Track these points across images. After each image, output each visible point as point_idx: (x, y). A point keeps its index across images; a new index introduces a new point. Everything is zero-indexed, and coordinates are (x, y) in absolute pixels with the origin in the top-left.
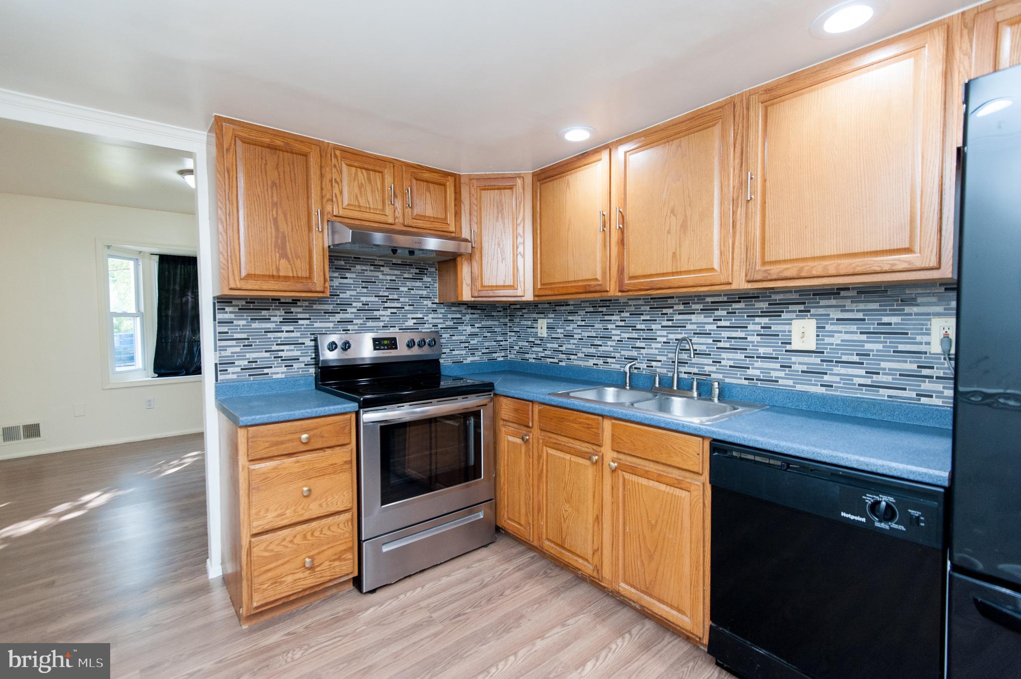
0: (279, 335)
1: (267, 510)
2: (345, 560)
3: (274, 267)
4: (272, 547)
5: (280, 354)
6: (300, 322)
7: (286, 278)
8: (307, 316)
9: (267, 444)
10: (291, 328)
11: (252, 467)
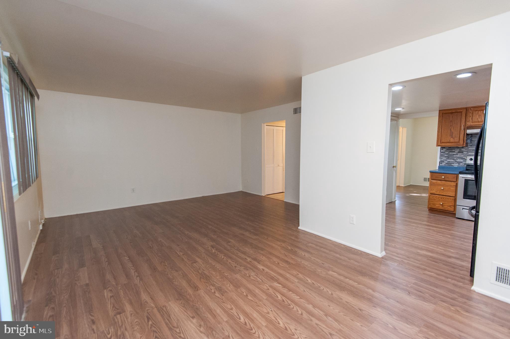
0: (457, 156)
1: (433, 190)
2: (451, 207)
3: (449, 140)
4: (434, 197)
5: (457, 160)
6: (464, 153)
7: (452, 142)
8: (466, 151)
9: (435, 177)
10: (461, 154)
11: (431, 181)
